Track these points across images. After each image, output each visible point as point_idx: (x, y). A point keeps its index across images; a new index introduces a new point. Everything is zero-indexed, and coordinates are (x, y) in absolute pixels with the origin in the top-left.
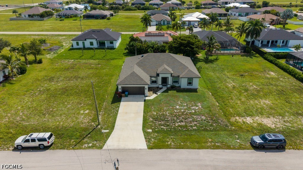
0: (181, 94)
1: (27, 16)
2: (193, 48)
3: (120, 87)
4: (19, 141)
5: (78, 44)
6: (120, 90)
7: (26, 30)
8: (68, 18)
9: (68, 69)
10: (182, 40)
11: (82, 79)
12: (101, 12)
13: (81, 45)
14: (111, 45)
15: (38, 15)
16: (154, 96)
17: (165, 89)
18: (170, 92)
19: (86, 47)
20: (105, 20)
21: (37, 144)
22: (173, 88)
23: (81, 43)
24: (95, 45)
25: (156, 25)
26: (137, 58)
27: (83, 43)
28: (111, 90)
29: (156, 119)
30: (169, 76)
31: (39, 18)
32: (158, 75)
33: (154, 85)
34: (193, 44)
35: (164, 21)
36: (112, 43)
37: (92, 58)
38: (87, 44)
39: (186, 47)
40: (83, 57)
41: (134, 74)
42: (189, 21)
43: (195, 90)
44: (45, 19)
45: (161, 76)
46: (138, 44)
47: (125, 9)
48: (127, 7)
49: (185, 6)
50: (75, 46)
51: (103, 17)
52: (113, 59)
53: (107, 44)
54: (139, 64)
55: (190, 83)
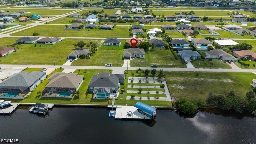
0: (139, 59)
1: (71, 28)
2: (146, 47)
3: (124, 56)
4: (106, 65)
5: (106, 44)
6: (124, 57)
7: (77, 36)
8: (92, 29)
9: (106, 53)
10: (143, 44)
11: (112, 55)
12: (108, 26)
13: (107, 45)
14: (118, 45)
15: (77, 28)
16: (132, 59)
17: (135, 58)
18: (137, 58)
19: (109, 45)
20: (111, 30)
21: (109, 65)
22: (138, 57)
23: (107, 44)
24: (112, 45)
25: (136, 34)
26: (128, 49)
27: (108, 44)
28: (121, 58)
29: (133, 63)
30: (137, 54)
31: (78, 29)
32: (134, 54)
33: (133, 57)
34: (146, 45)
35: (139, 33)
36: (118, 44)
37: (112, 49)
38: (109, 44)
39: (144, 46)
40: (109, 49)
41: (127, 53)
42: (151, 33)
43: (143, 58)
44: (81, 29)
45: (135, 54)
46: (127, 45)
47: (119, 21)
48: (120, 21)
49: (156, 19)
50: (105, 45)
51: (109, 29)
52: (120, 50)
53: (116, 44)
54: (129, 51)
55: (142, 56)
